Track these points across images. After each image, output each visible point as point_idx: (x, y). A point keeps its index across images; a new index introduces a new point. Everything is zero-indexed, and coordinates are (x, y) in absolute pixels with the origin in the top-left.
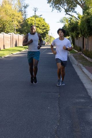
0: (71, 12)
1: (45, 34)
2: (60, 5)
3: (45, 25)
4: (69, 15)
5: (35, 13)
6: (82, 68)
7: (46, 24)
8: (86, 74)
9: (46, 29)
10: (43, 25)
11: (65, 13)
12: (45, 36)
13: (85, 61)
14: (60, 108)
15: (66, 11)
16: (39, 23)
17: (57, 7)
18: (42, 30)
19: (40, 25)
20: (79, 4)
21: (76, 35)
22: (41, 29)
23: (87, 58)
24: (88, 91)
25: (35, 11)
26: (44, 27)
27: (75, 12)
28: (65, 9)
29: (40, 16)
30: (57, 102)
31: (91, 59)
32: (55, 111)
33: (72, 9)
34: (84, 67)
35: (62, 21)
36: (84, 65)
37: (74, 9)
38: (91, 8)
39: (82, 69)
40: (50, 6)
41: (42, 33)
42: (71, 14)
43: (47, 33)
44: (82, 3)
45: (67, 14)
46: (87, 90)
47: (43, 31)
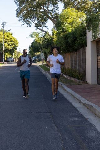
0: (42, 27)
1: (14, 50)
2: (30, 19)
3: (14, 41)
4: (40, 29)
5: (3, 28)
6: (63, 86)
7: (14, 39)
8: (69, 93)
9: (15, 44)
10: (11, 40)
11: (36, 27)
12: (14, 52)
13: (63, 79)
14: (57, 127)
15: (37, 26)
16: (7, 38)
17: (27, 21)
18: (11, 45)
19: (8, 40)
20: (50, 19)
21: (50, 51)
22: (9, 44)
23: (65, 76)
24: (78, 110)
25: (3, 26)
26: (12, 43)
27: (46, 27)
28: (35, 23)
29: (9, 30)
30: (52, 121)
31: (70, 77)
32: (54, 130)
33: (42, 23)
34: (65, 86)
35: (32, 36)
36: (65, 83)
37: (45, 23)
38: (66, 23)
39: (63, 88)
40: (19, 20)
41: (10, 49)
42: (42, 29)
43: (16, 49)
44: (53, 17)
45: (38, 29)
46: (77, 108)
47: (11, 47)
